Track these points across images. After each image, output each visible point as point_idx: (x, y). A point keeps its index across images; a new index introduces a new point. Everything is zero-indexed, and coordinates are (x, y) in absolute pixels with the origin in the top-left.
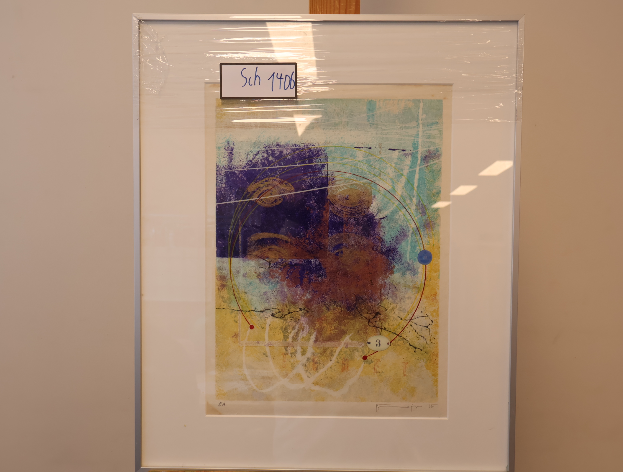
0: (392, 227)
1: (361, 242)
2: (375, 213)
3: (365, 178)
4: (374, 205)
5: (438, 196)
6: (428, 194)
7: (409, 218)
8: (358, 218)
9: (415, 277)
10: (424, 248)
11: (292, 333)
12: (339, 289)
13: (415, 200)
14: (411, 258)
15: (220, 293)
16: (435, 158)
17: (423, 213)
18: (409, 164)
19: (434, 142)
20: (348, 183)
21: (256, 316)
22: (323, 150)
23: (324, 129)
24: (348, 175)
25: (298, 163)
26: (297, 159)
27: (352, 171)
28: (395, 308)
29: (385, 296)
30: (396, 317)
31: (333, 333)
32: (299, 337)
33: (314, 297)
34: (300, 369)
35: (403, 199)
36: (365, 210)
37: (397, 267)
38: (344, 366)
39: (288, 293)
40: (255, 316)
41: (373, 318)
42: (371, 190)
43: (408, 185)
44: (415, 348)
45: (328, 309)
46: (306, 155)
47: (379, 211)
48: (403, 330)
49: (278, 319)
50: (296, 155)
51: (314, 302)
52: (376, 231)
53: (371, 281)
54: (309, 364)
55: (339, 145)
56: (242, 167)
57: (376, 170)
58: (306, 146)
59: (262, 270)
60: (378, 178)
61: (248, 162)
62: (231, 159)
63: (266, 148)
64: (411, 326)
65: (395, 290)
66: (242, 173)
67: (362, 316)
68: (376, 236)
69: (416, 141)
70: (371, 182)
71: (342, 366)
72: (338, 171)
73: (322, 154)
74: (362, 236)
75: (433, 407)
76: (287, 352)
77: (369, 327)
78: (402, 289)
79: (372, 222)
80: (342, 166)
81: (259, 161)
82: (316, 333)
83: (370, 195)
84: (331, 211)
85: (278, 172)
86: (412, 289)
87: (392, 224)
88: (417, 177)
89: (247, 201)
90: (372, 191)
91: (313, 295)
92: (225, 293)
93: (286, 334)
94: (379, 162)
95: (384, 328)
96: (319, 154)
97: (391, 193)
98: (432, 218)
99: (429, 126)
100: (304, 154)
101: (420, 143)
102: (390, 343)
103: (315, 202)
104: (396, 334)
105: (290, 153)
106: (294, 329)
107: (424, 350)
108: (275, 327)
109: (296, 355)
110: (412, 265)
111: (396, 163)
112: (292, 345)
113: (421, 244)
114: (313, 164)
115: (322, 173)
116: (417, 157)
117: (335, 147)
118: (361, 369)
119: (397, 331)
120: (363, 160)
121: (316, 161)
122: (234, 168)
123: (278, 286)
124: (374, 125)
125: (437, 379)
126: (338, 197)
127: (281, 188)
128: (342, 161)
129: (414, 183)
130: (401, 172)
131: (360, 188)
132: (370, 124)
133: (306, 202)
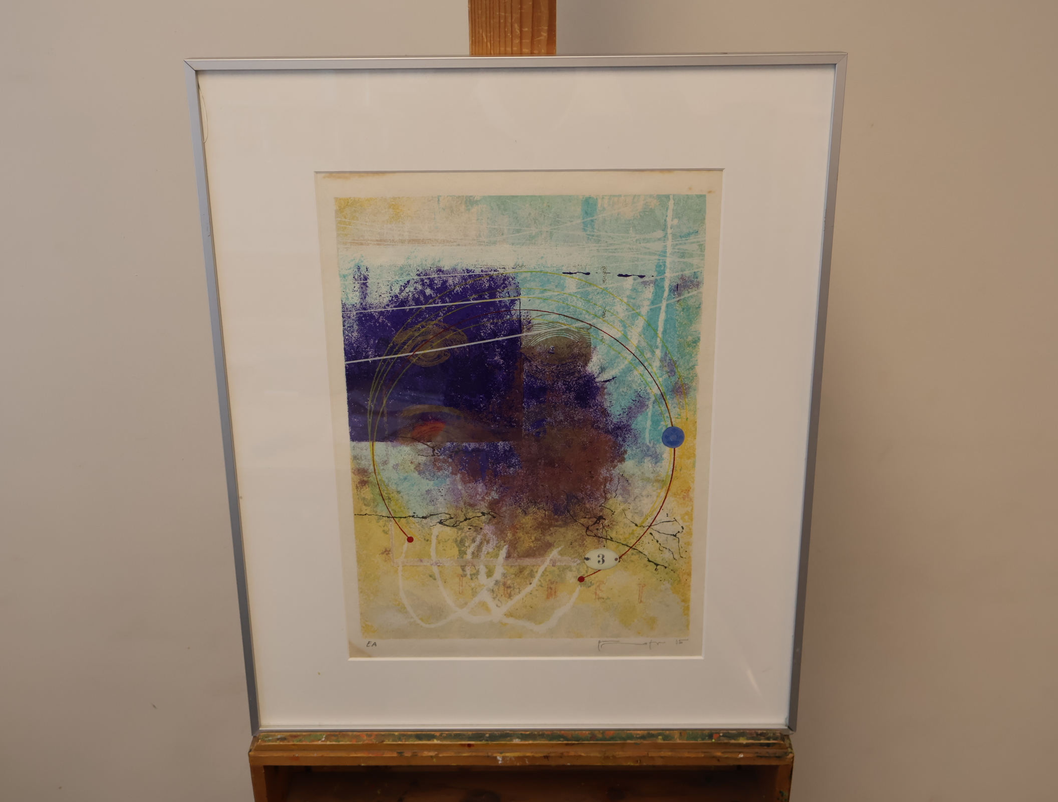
0: (623, 394)
1: (574, 417)
2: (596, 373)
3: (581, 321)
4: (595, 362)
5: (695, 346)
6: (680, 344)
7: (650, 379)
8: (570, 380)
9: (657, 465)
10: (672, 423)
11: (471, 547)
12: (541, 484)
13: (658, 353)
14: (652, 438)
15: (359, 493)
16: (692, 288)
17: (672, 372)
18: (650, 298)
19: (690, 263)
20: (554, 328)
21: (417, 524)
22: (512, 278)
23: (513, 245)
24: (553, 316)
25: (472, 298)
26: (471, 293)
27: (559, 310)
28: (626, 510)
29: (611, 494)
30: (628, 522)
31: (533, 546)
32: (483, 553)
33: (503, 496)
34: (485, 596)
35: (640, 352)
36: (580, 369)
37: (629, 452)
38: (551, 591)
39: (463, 491)
40: (414, 523)
41: (594, 524)
42: (590, 338)
43: (647, 330)
44: (657, 565)
45: (525, 513)
46: (485, 285)
47: (603, 369)
48: (639, 540)
49: (449, 528)
51: (503, 504)
52: (598, 400)
53: (590, 472)
54: (498, 589)
55: (539, 270)
56: (383, 305)
57: (597, 308)
58: (485, 272)
59: (422, 459)
60: (600, 320)
61: (392, 297)
62: (364, 294)
63: (420, 276)
64: (650, 535)
65: (627, 484)
66: (383, 316)
67: (576, 521)
68: (597, 407)
69: (661, 261)
70: (589, 326)
71: (547, 591)
72: (537, 310)
73: (510, 285)
74: (576, 407)
75: (682, 643)
76: (465, 573)
77: (587, 537)
78: (638, 484)
81: (411, 296)
82: (507, 546)
83: (589, 346)
84: (527, 371)
85: (440, 313)
86: (653, 483)
87: (623, 389)
88: (662, 316)
89: (394, 358)
90: (591, 339)
91: (502, 493)
92: (367, 492)
93: (463, 549)
94: (602, 295)
95: (610, 538)
96: (506, 284)
97: (621, 343)
98: (685, 379)
99: (683, 237)
100: (482, 284)
101: (668, 264)
102: (618, 560)
103: (501, 359)
104: (628, 546)
105: (459, 282)
106: (474, 541)
107: (670, 567)
108: (445, 539)
109: (479, 577)
110: (653, 449)
111: (629, 297)
112: (472, 564)
113: (667, 417)
114: (496, 300)
115: (510, 313)
116: (663, 287)
117: (531, 272)
118: (575, 595)
119: (629, 542)
120: (576, 293)
121: (501, 295)
122: (370, 307)
123: (448, 481)
124: (594, 237)
125: (688, 606)
126: (538, 349)
127: (447, 337)
128: (543, 295)
129: (657, 327)
130: (638, 311)
131: (572, 335)
132: (588, 235)
133: (488, 358)
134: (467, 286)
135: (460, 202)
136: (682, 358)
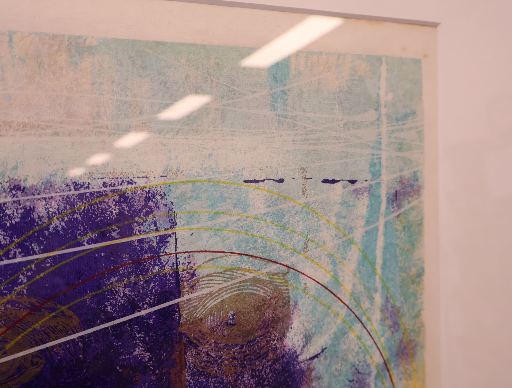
0: (337, 373)
2: (299, 346)
3: (274, 262)
4: (296, 328)
5: (419, 282)
6: (403, 280)
7: (370, 342)
8: (261, 368)
13: (378, 299)
16: (412, 196)
17: (395, 325)
18: (365, 214)
19: (409, 159)
20: (232, 279)
22: (161, 195)
23: (160, 133)
24: (232, 258)
25: (86, 238)
26: (85, 229)
27: (240, 246)
35: (356, 300)
36: (275, 345)
42: (288, 290)
43: (363, 266)
46: (111, 212)
47: (307, 339)
50: (78, 216)
55: (205, 178)
57: (296, 238)
58: (110, 185)
60: (301, 257)
69: (375, 157)
70: (286, 269)
72: (206, 251)
73: (158, 208)
79: (294, 371)
80: (215, 234)
83: (287, 303)
84: (192, 365)
85: (21, 276)
87: (336, 366)
88: (381, 242)
90: (290, 291)
94: (301, 216)
96: (150, 207)
97: (331, 290)
98: (411, 334)
99: (399, 120)
100: (106, 209)
101: (384, 162)
103: (147, 350)
105: (58, 210)
111: (338, 215)
114: (134, 238)
115: (160, 261)
116: (380, 197)
117: (193, 182)
120: (265, 214)
121: (142, 228)
124: (287, 120)
126: (209, 322)
127: (37, 326)
128: (214, 222)
129: (375, 258)
130: (350, 236)
131: (261, 288)
132: (279, 115)
133: (120, 355)
134: (75, 216)
135: (56, 47)
136: (406, 302)
